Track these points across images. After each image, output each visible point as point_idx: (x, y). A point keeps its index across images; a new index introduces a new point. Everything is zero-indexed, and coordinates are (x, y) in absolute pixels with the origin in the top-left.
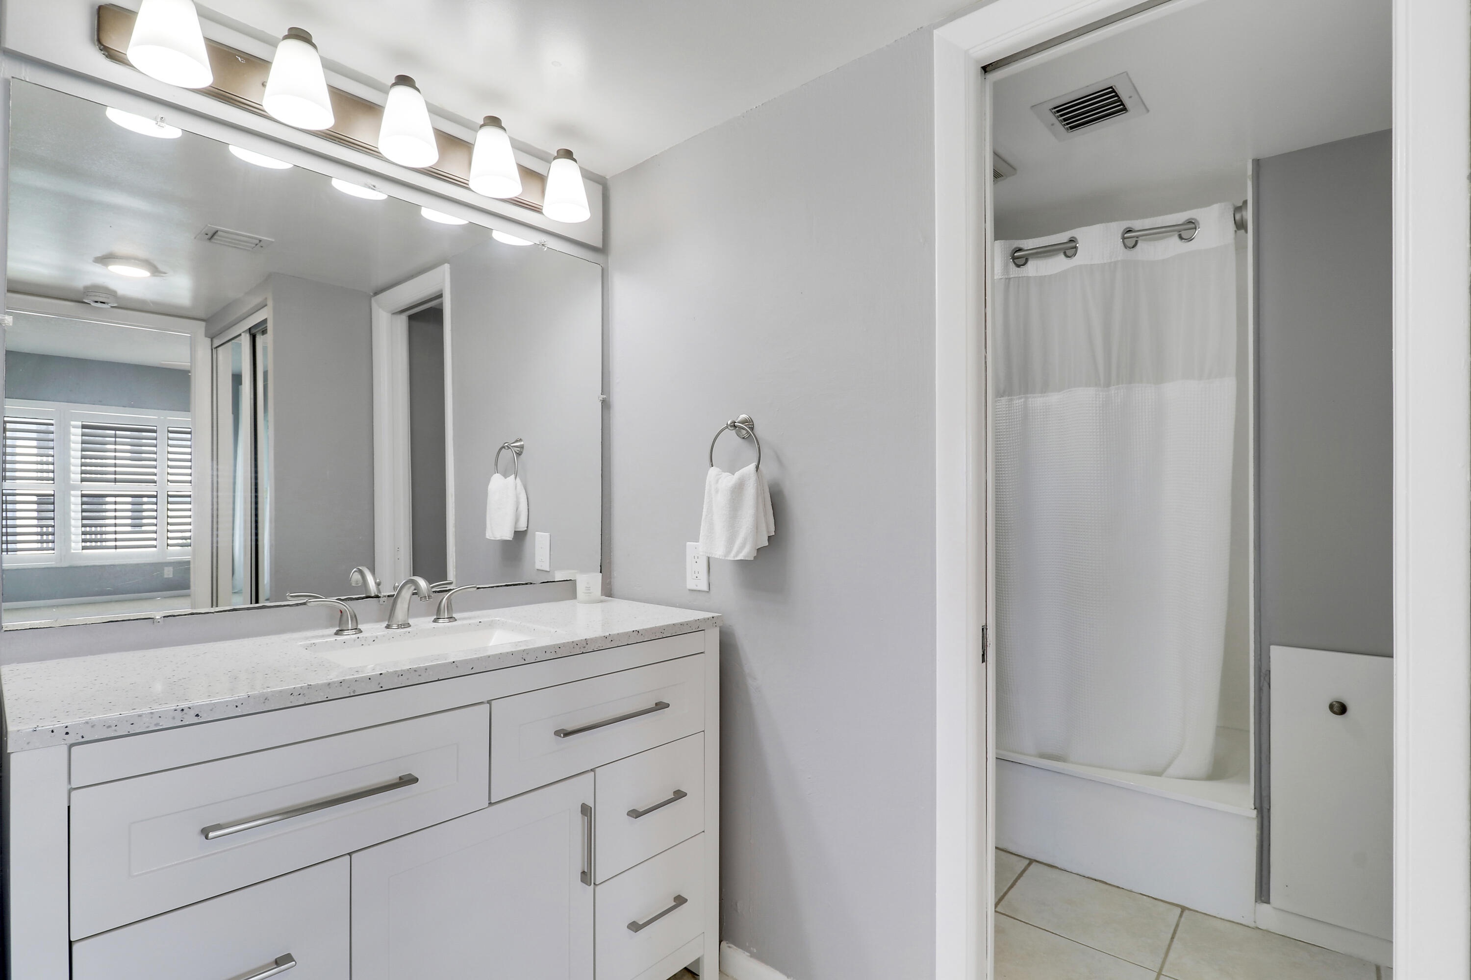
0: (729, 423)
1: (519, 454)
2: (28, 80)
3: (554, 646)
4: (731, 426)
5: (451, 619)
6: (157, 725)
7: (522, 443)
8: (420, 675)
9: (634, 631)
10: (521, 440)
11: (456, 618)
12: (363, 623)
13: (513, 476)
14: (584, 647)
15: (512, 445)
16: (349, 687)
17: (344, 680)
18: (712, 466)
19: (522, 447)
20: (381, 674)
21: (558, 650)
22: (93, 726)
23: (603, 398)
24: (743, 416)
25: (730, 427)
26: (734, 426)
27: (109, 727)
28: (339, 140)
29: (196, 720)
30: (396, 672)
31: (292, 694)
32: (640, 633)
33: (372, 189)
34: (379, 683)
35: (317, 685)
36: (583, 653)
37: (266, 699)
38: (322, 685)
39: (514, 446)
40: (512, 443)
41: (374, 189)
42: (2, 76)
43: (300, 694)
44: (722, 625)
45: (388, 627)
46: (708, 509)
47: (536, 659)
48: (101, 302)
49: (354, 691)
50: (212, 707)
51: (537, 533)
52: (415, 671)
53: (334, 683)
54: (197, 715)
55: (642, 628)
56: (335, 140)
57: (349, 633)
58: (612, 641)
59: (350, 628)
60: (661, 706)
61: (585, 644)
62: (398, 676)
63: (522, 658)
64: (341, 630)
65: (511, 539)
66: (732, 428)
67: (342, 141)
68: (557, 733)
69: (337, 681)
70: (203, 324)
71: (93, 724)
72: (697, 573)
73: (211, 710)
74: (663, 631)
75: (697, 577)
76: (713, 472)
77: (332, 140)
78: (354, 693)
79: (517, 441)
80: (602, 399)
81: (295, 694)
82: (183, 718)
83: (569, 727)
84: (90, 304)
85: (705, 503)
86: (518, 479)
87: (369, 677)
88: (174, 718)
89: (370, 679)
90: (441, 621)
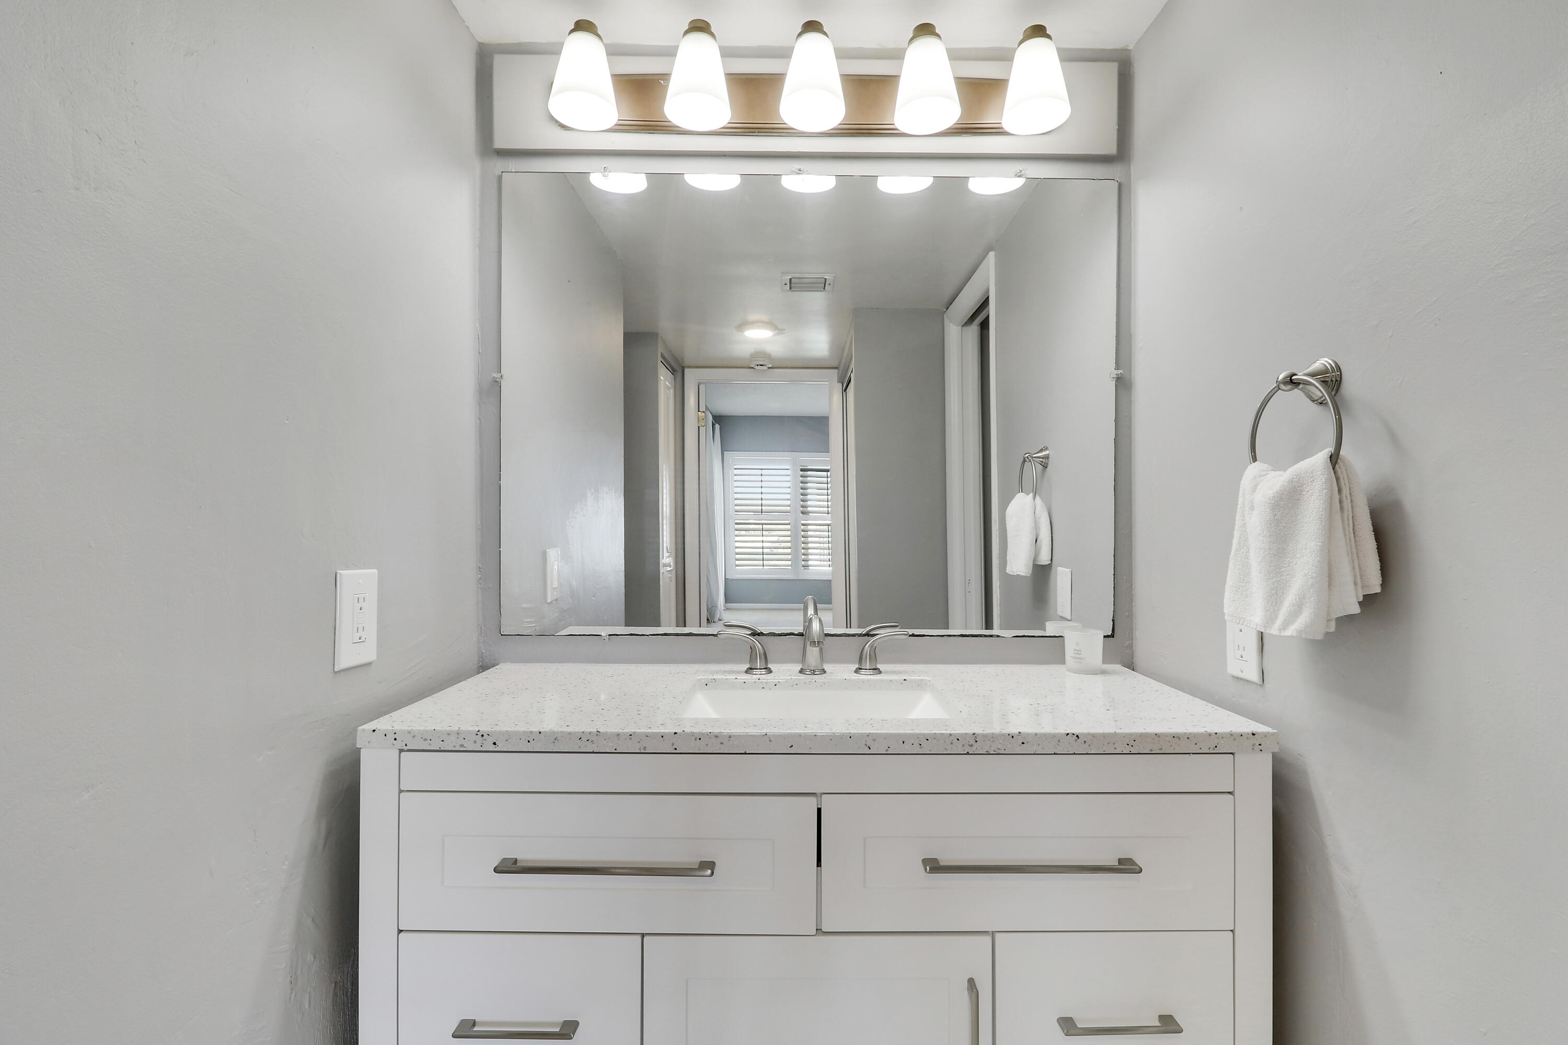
0: (1281, 377)
1: (1045, 467)
2: (513, 171)
3: (918, 736)
4: (1285, 383)
5: (877, 671)
6: (462, 746)
7: (1047, 452)
8: (722, 743)
9: (1068, 734)
10: (1046, 449)
11: (881, 670)
12: (771, 663)
13: (1031, 495)
14: (971, 746)
15: (1034, 456)
16: (639, 742)
17: (634, 732)
18: (1255, 459)
19: (1047, 457)
20: (675, 733)
21: (924, 743)
22: (414, 737)
23: (1117, 374)
24: (1323, 362)
25: (1282, 386)
26: (1291, 381)
27: (425, 740)
28: (758, 130)
29: (492, 748)
30: (693, 734)
31: (580, 738)
32: (1082, 739)
33: (798, 174)
34: (673, 744)
35: (606, 733)
36: (968, 754)
37: (555, 739)
38: (612, 734)
39: (1038, 457)
40: (1034, 454)
41: (800, 174)
42: (497, 174)
43: (588, 740)
44: (1276, 751)
45: (801, 671)
46: (1240, 538)
47: (887, 750)
48: (761, 365)
49: (645, 747)
50: (508, 736)
51: (1059, 568)
52: (716, 736)
53: (625, 734)
54: (495, 744)
55: (1085, 731)
56: (755, 132)
57: (757, 673)
58: (1023, 743)
59: (758, 667)
60: (1127, 866)
61: (972, 742)
62: (696, 740)
63: (866, 745)
64: (751, 669)
65: (1029, 576)
66: (1289, 387)
67: (762, 130)
68: (925, 862)
69: (627, 733)
70: (836, 371)
71: (414, 735)
72: (1241, 648)
73: (507, 741)
74: (1132, 743)
75: (1242, 657)
76: (1253, 469)
77: (752, 132)
78: (645, 750)
79: (1041, 451)
80: (1115, 376)
81: (584, 739)
82: (483, 744)
83: (946, 859)
84: (753, 368)
85: (1236, 528)
86: (1038, 498)
87: (661, 735)
88: (475, 742)
89: (662, 737)
90: (863, 672)
